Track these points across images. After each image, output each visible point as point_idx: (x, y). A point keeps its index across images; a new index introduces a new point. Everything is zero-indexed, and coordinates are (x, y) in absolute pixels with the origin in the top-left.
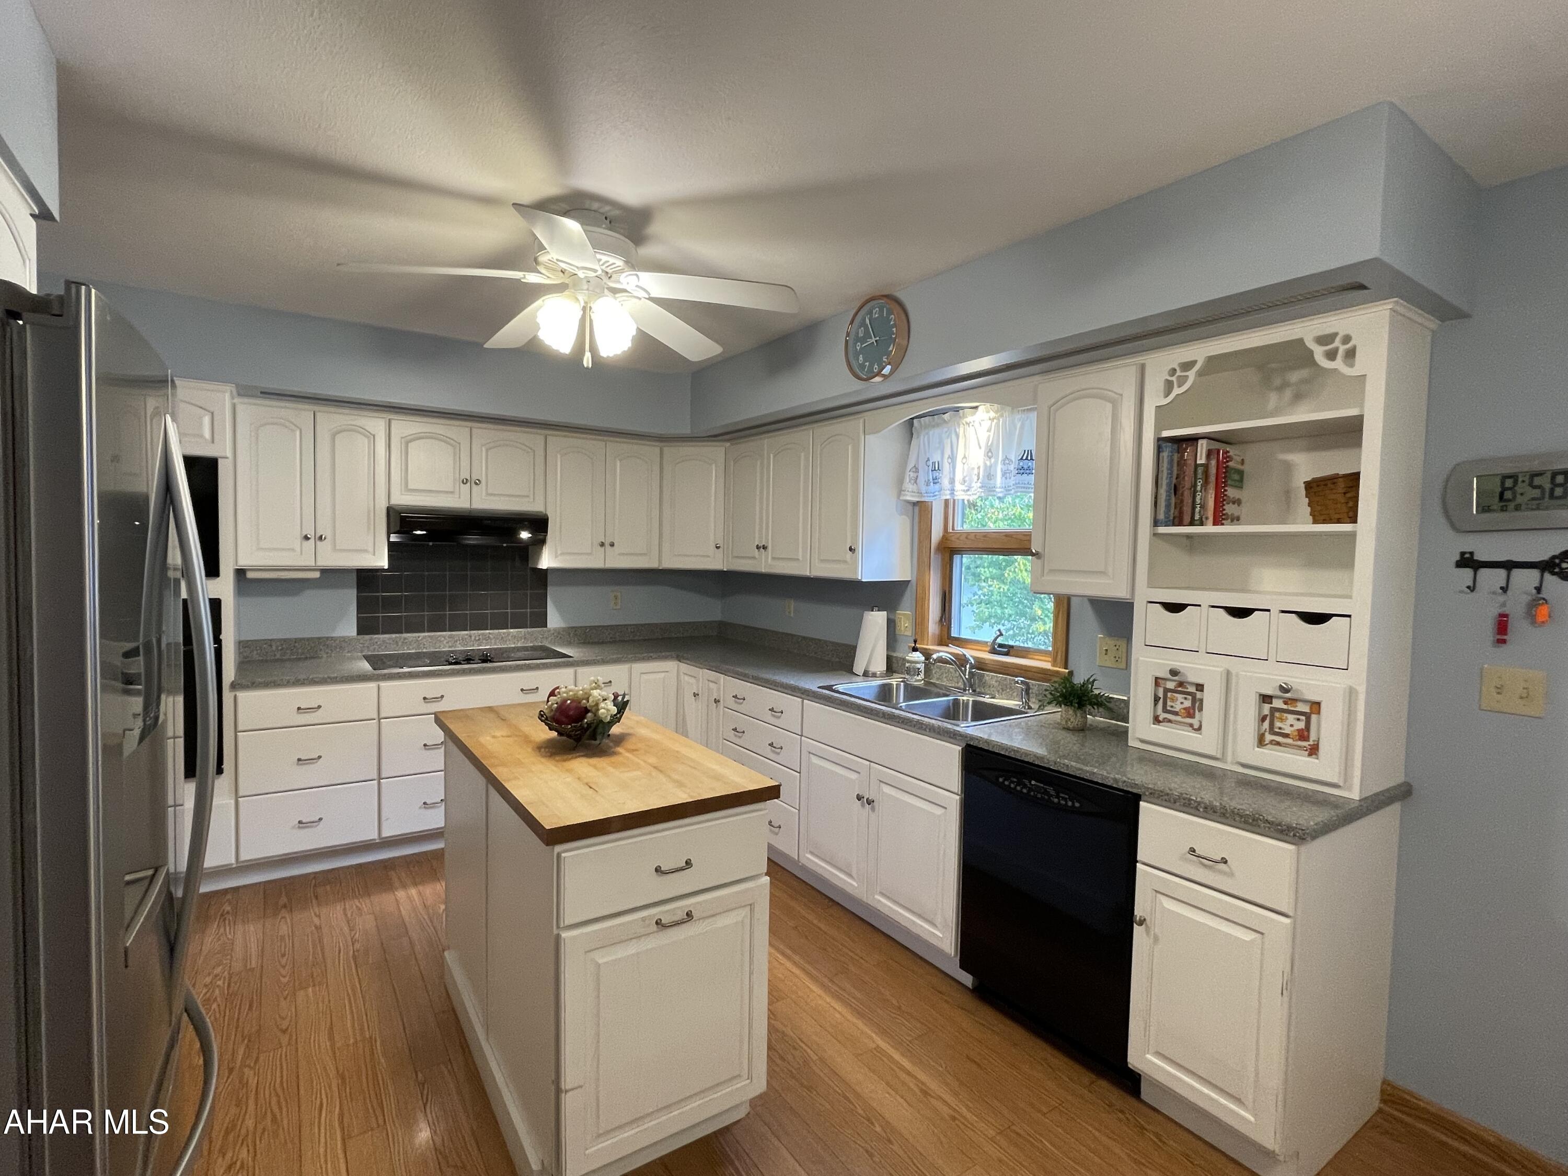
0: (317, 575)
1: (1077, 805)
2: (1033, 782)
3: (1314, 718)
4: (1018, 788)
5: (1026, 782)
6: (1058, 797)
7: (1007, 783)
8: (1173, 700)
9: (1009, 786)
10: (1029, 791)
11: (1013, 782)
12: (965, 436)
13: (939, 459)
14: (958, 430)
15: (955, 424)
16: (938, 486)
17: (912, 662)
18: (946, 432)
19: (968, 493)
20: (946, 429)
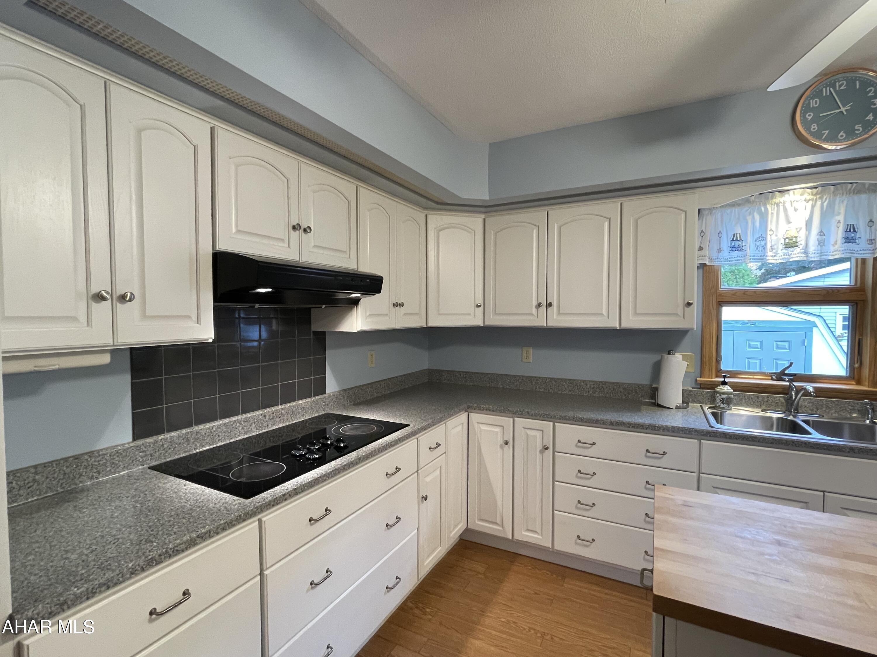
0: (106, 359)
12: (772, 213)
13: (740, 232)
14: (763, 209)
15: (760, 204)
16: (740, 253)
17: (724, 393)
18: (747, 210)
19: (775, 258)
20: (747, 208)
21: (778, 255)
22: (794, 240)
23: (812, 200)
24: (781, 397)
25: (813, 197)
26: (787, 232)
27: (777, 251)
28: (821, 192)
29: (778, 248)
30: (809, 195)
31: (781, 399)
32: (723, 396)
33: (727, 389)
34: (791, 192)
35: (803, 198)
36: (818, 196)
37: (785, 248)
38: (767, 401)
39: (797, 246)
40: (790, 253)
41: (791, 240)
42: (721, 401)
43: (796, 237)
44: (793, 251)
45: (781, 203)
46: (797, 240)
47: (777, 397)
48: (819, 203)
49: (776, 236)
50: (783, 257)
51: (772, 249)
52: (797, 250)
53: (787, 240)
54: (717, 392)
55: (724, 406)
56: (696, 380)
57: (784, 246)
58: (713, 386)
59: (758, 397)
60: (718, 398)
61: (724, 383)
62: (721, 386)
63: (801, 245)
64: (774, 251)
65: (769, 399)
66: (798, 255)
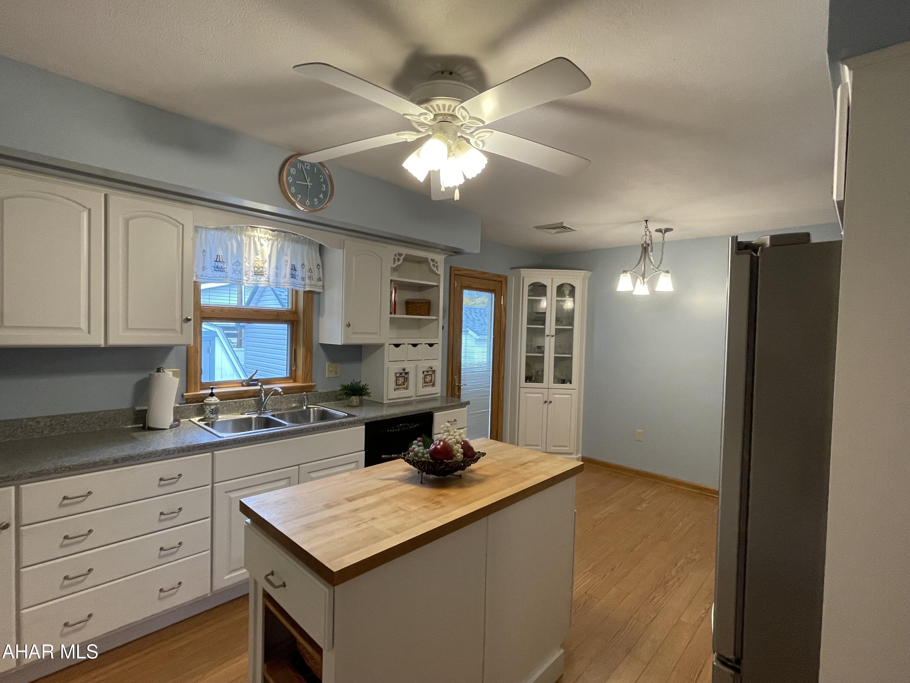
1: (418, 425)
2: (400, 425)
3: (433, 375)
4: (396, 430)
5: (398, 426)
6: (411, 426)
7: (391, 431)
8: (399, 380)
9: (392, 431)
10: (400, 429)
11: (393, 429)
12: (246, 244)
13: (222, 254)
14: (239, 238)
15: (237, 233)
16: (222, 274)
17: (212, 404)
18: (227, 236)
19: (248, 282)
20: (227, 234)
21: (250, 280)
22: (261, 269)
23: (271, 239)
24: (252, 400)
25: (272, 238)
26: (256, 262)
27: (249, 276)
28: (278, 234)
29: (250, 274)
30: (270, 235)
31: (252, 401)
32: (213, 407)
33: (214, 400)
34: (259, 229)
35: (267, 236)
36: (276, 238)
37: (255, 275)
38: (243, 405)
39: (263, 275)
40: (259, 279)
41: (259, 269)
42: (210, 412)
43: (262, 267)
44: (260, 279)
45: (252, 236)
46: (263, 270)
47: (249, 400)
48: (276, 243)
49: (249, 264)
50: (253, 282)
51: (246, 274)
52: (264, 278)
53: (256, 269)
54: (206, 404)
55: (213, 416)
56: (183, 396)
57: (254, 273)
58: (201, 399)
59: (236, 403)
60: (208, 409)
61: (212, 395)
62: (210, 398)
63: (266, 274)
64: (247, 276)
65: (244, 403)
66: (264, 282)
